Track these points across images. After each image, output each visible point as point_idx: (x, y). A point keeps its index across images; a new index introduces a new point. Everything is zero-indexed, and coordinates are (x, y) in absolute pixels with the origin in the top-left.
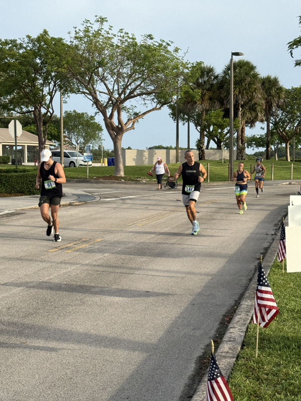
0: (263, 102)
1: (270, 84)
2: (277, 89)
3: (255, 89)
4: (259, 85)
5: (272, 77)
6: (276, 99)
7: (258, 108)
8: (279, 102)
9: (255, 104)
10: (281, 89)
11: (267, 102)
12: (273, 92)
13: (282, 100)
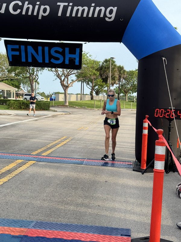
0: (118, 76)
1: (121, 69)
2: (123, 71)
3: (115, 71)
4: (117, 69)
5: (121, 66)
6: (123, 75)
7: (116, 79)
8: (124, 76)
9: (115, 77)
10: (125, 71)
11: (119, 76)
12: (122, 72)
13: (125, 76)
